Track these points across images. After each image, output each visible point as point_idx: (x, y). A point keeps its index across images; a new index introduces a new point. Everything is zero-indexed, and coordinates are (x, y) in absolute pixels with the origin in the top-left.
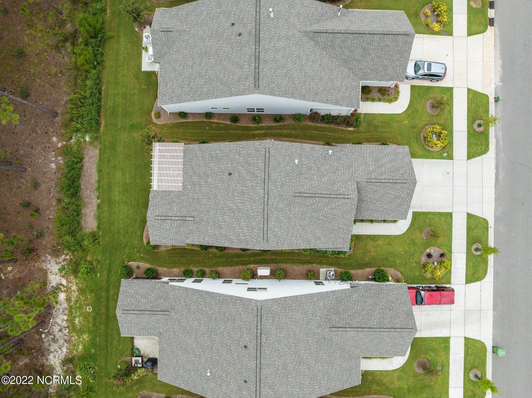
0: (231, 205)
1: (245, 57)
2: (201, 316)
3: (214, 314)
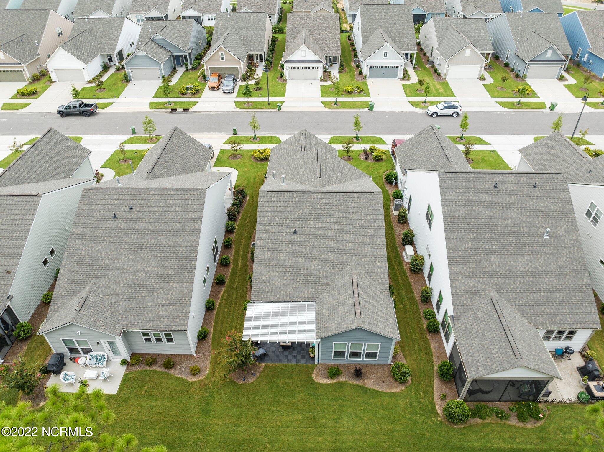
0: (333, 230)
1: (160, 202)
2: (481, 249)
3: (471, 229)
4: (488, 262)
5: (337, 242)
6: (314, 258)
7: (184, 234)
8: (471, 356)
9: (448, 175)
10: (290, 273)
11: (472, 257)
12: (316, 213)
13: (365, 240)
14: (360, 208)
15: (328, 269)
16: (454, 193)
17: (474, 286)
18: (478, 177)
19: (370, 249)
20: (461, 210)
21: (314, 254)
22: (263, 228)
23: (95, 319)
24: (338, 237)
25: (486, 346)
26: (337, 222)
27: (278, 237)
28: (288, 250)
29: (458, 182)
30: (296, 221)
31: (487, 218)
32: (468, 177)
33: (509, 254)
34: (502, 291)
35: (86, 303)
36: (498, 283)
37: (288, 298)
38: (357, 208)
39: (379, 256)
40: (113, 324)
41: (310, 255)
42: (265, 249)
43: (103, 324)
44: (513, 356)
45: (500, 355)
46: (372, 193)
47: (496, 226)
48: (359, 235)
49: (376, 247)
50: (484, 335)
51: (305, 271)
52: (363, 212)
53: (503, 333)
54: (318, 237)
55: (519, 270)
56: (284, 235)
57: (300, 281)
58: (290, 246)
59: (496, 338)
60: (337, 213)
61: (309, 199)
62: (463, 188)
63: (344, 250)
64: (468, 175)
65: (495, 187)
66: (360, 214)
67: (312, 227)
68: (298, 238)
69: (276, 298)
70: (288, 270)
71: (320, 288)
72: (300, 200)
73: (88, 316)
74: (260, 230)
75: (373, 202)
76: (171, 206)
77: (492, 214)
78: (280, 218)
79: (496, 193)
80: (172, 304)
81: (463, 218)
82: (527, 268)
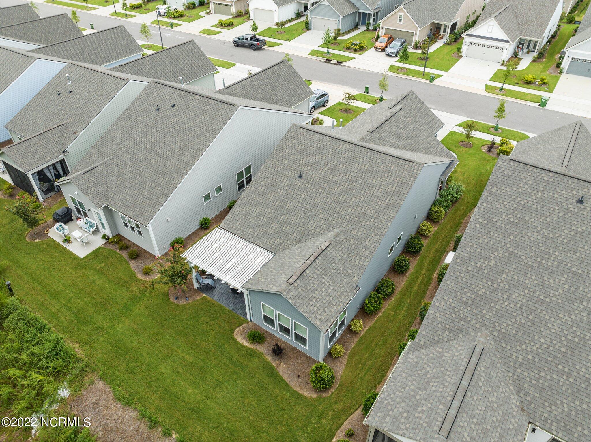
0: (340, 188)
4: (505, 296)
5: (337, 202)
6: (303, 209)
7: (197, 141)
8: (391, 398)
9: (512, 163)
10: (271, 215)
11: (484, 281)
12: (334, 164)
13: (369, 211)
14: (386, 175)
15: (309, 227)
16: (508, 189)
17: (465, 319)
18: (559, 179)
19: (368, 223)
20: (505, 214)
21: (305, 205)
22: (273, 162)
23: (90, 185)
24: (340, 197)
25: (418, 397)
26: (351, 180)
27: (281, 176)
28: (282, 191)
29: (522, 178)
30: (308, 165)
31: (539, 238)
32: (543, 175)
33: (548, 300)
34: (504, 345)
35: (93, 171)
36: (503, 331)
37: (253, 239)
38: (383, 174)
39: (373, 235)
40: (101, 197)
41: (300, 205)
42: (261, 183)
43: (92, 193)
44: (436, 428)
45: (424, 417)
46: (411, 163)
47: (548, 253)
48: (366, 203)
49: (376, 224)
50: (428, 383)
51: (286, 219)
52: (387, 180)
53: (452, 393)
54: (320, 190)
55: (550, 329)
56: (288, 176)
57: (275, 226)
58: (287, 188)
59: (439, 394)
60: (356, 171)
61: (336, 148)
62: (526, 187)
63: (338, 214)
64: (543, 172)
65: (580, 201)
66: (382, 180)
67: (321, 176)
68: (300, 183)
69: (242, 234)
70: (269, 212)
71: (289, 242)
72: (326, 145)
73: (86, 181)
74: (270, 162)
75: (406, 172)
76: (204, 112)
77: (551, 236)
78: (295, 157)
79: (576, 211)
80: (150, 199)
81: (503, 225)
82: (566, 332)
